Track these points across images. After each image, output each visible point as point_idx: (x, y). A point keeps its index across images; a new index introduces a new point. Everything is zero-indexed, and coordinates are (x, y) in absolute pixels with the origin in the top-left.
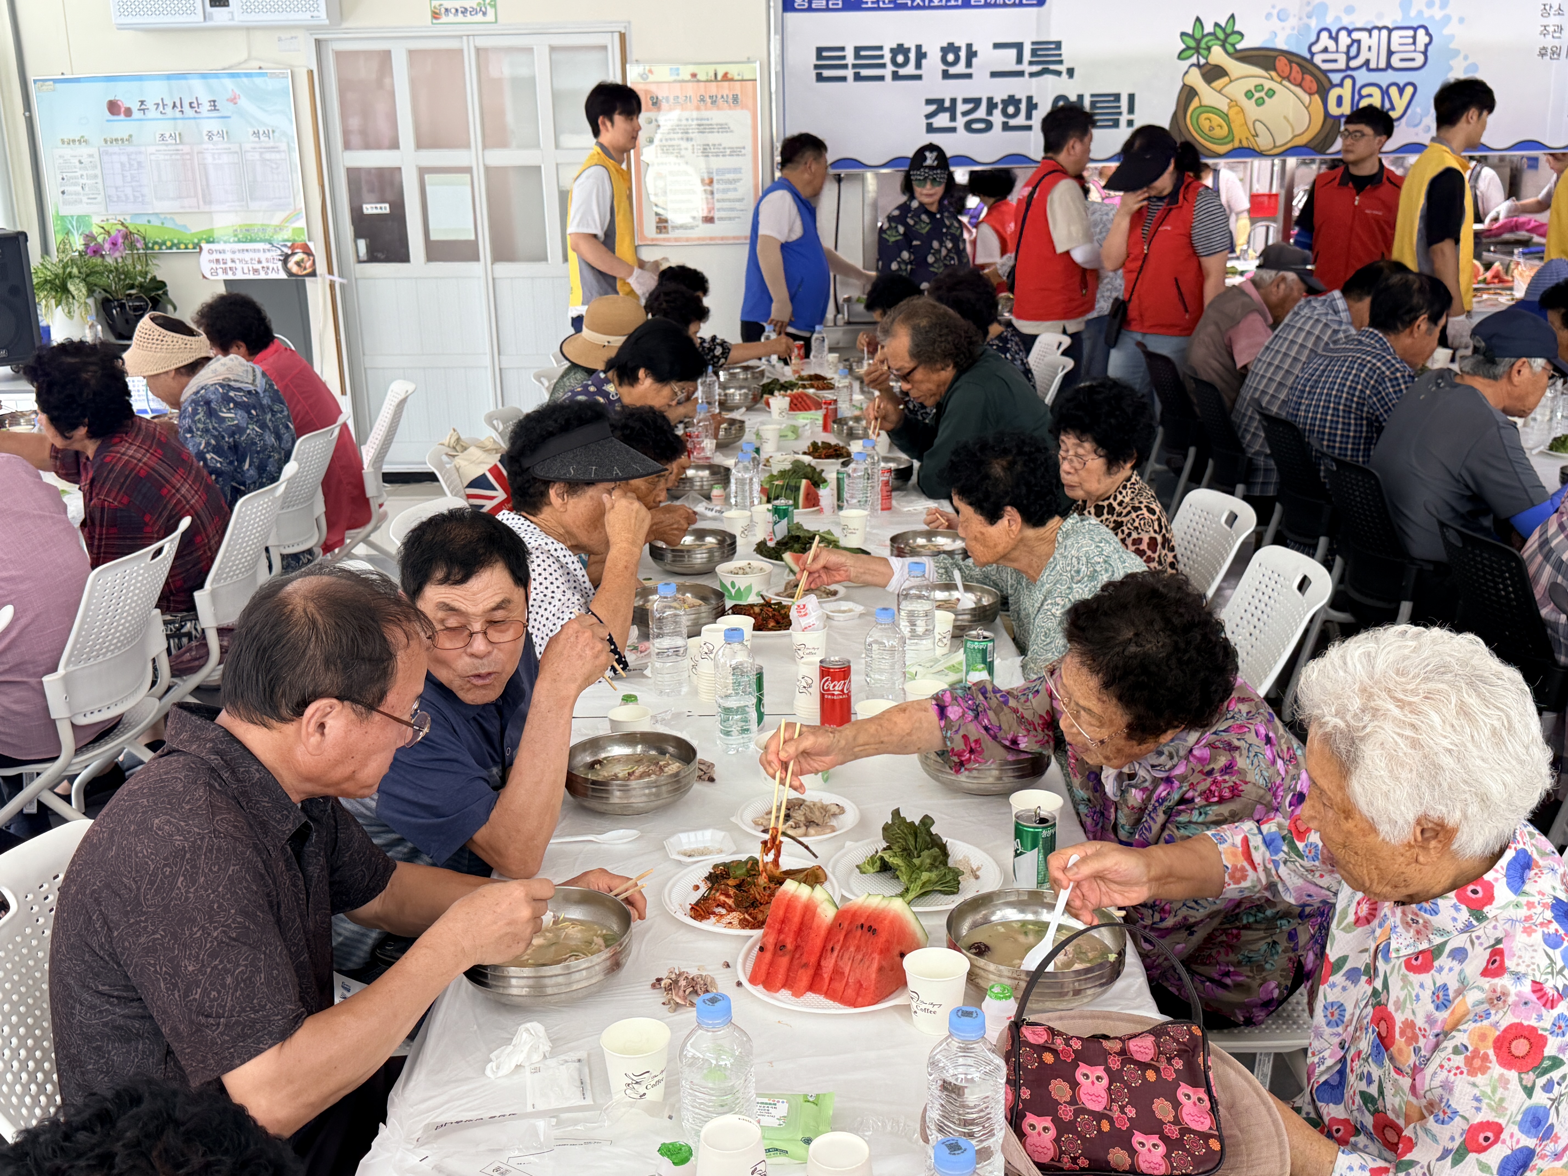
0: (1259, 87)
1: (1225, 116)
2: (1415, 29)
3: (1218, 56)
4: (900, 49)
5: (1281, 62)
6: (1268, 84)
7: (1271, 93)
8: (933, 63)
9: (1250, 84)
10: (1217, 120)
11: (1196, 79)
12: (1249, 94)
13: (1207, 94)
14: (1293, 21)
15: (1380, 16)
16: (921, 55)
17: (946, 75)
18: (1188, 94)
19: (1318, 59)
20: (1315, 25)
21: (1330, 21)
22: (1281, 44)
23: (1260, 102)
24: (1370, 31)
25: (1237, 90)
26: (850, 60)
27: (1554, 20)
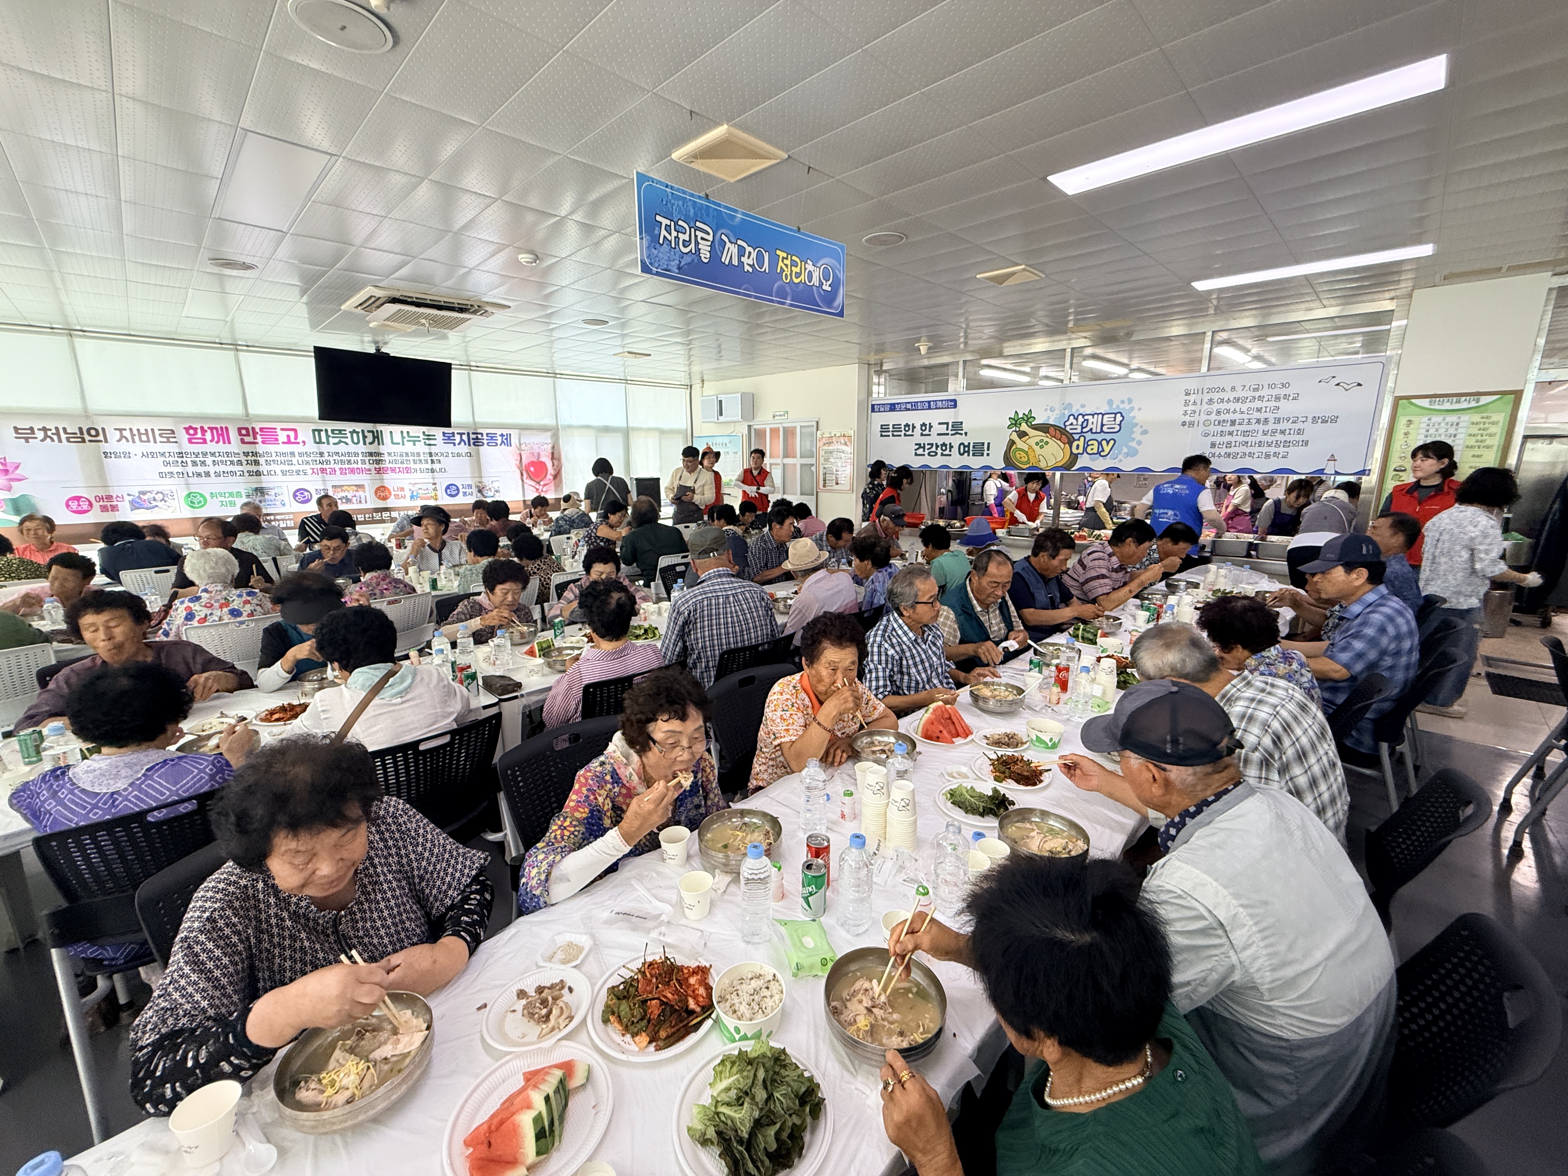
0: (1042, 441)
1: (1026, 453)
2: (1115, 414)
3: (1024, 427)
4: (907, 425)
5: (1052, 430)
6: (1046, 439)
7: (1047, 443)
8: (918, 430)
9: (1038, 439)
10: (1023, 454)
11: (1015, 437)
12: (1037, 444)
13: (1020, 444)
14: (1057, 412)
15: (1098, 408)
16: (914, 427)
17: (922, 435)
18: (1012, 443)
19: (1068, 429)
20: (1067, 413)
21: (1074, 411)
22: (1051, 422)
23: (1042, 447)
24: (1093, 415)
25: (1032, 442)
26: (891, 429)
27: (1191, 408)
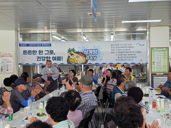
1: (73, 60)
3: (72, 52)
4: (34, 51)
5: (80, 53)
9: (76, 56)
13: (71, 57)
14: (81, 49)
15: (92, 48)
17: (39, 54)
20: (84, 49)
24: (90, 50)
26: (28, 52)
27: (113, 49)
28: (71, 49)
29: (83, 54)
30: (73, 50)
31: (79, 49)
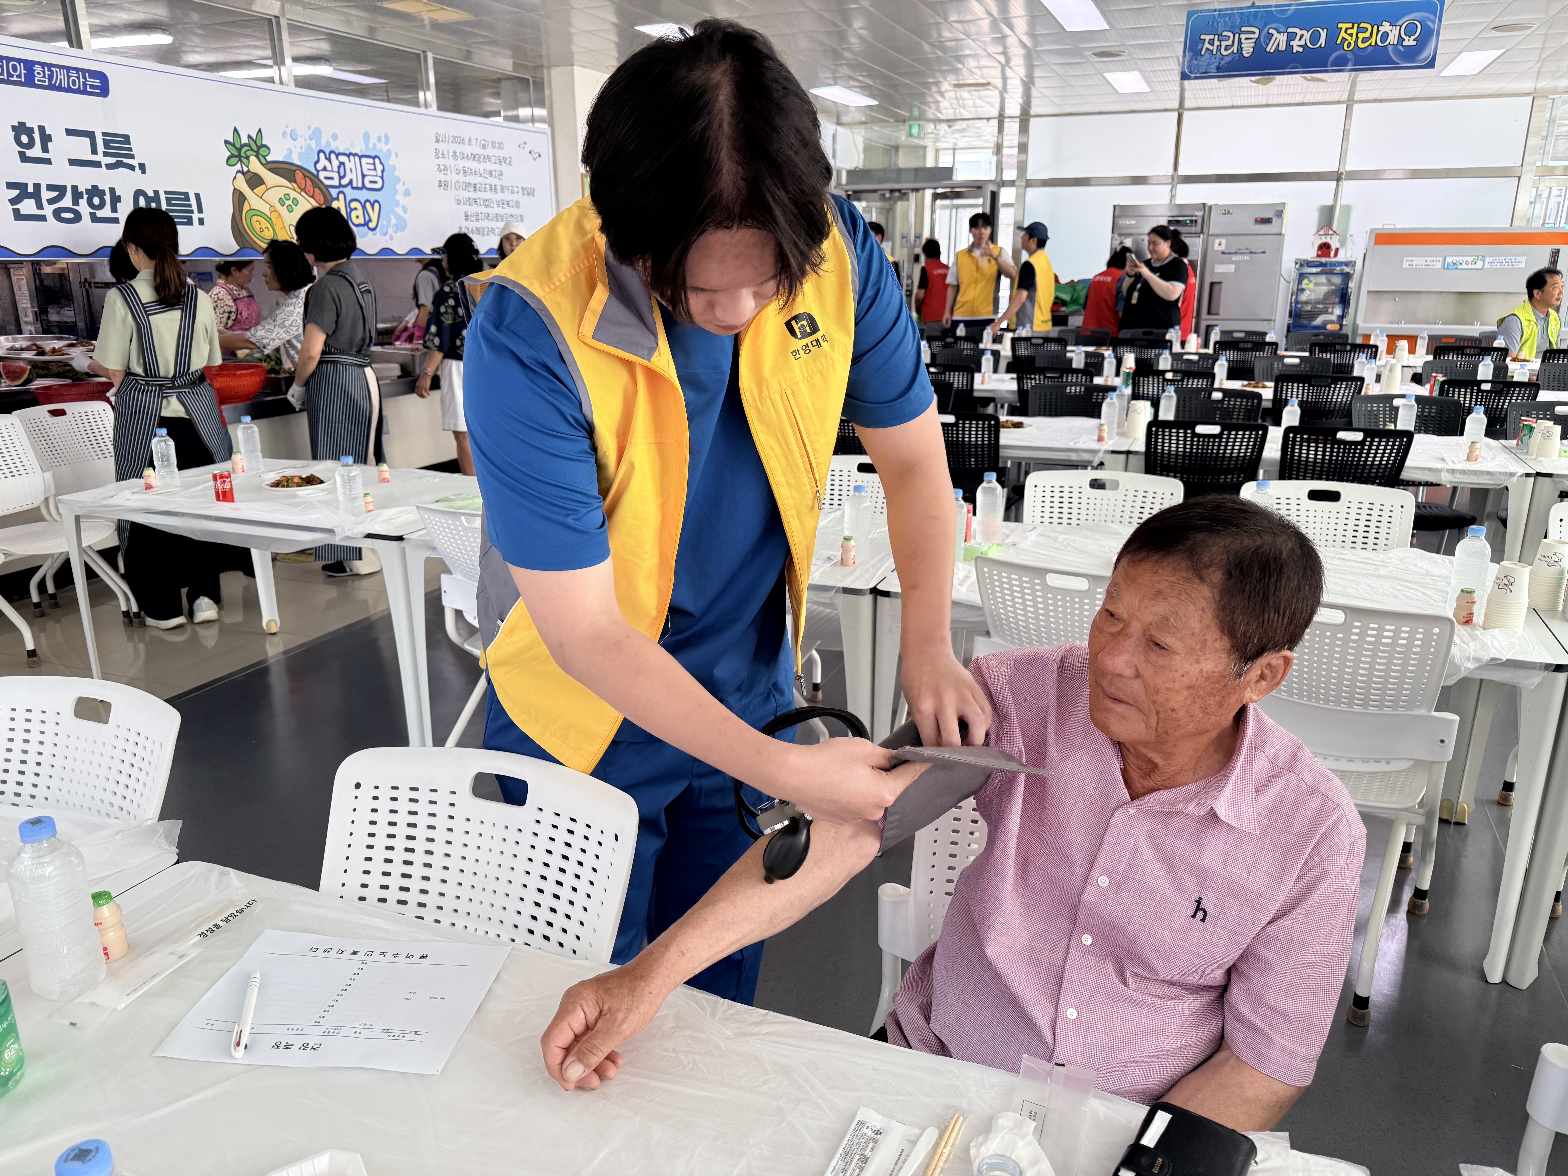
0: (286, 195)
1: (269, 219)
2: (374, 158)
5: (299, 175)
7: (296, 202)
9: (281, 193)
10: (264, 223)
11: (242, 184)
12: (281, 202)
14: (301, 141)
15: (353, 144)
17: (23, 158)
20: (315, 146)
21: (324, 145)
22: (296, 160)
23: (290, 209)
24: (348, 155)
27: (442, 161)
28: (245, 140)
29: (315, 185)
30: (258, 147)
31: (290, 143)
